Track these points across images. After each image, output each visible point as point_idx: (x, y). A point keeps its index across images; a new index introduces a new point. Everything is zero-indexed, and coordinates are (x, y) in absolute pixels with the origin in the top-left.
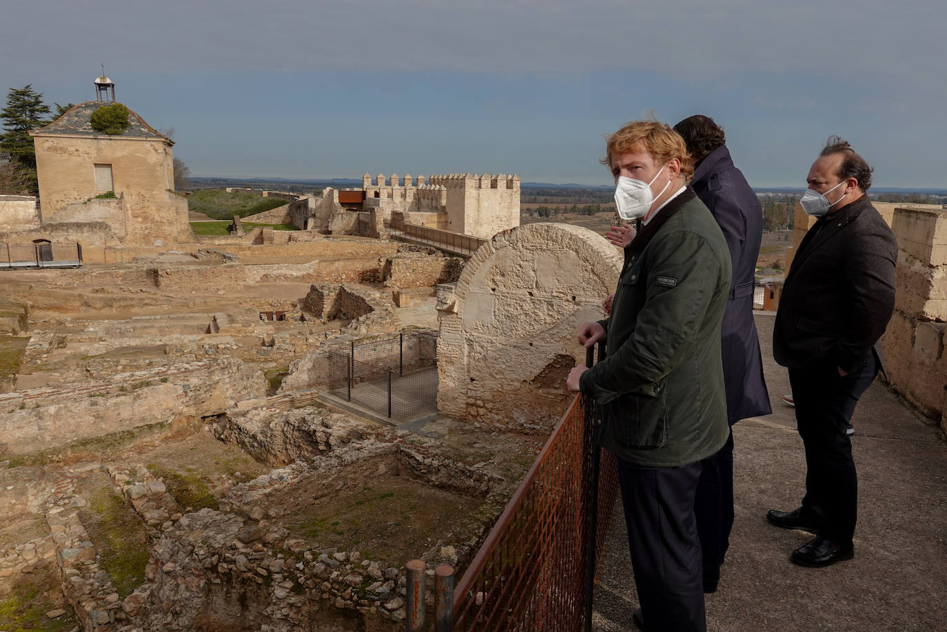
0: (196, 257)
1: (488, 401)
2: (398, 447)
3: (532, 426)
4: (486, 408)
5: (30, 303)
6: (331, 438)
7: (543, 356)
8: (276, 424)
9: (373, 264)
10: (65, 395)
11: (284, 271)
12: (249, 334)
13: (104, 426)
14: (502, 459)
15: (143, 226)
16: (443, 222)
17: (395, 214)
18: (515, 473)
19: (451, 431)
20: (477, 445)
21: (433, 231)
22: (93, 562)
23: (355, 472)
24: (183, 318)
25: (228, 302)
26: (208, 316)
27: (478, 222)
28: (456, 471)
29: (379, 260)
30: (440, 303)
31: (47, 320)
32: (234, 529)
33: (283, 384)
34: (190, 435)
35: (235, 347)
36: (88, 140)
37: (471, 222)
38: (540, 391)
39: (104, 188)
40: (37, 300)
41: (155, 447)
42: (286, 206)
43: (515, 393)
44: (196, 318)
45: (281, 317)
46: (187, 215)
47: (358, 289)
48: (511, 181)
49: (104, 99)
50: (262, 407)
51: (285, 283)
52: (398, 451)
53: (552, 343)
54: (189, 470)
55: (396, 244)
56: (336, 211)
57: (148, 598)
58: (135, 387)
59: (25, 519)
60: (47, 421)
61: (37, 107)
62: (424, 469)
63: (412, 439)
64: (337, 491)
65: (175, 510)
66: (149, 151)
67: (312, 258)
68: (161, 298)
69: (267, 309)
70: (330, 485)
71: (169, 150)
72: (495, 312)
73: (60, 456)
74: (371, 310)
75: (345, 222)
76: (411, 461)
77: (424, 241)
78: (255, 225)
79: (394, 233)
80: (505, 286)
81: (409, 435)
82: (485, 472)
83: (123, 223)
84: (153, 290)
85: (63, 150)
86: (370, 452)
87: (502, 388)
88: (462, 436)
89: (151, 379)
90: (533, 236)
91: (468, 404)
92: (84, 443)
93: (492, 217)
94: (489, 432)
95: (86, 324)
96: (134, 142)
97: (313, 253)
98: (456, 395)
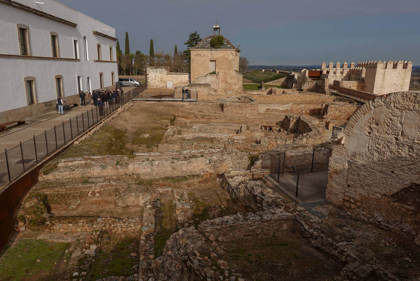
0: (240, 99)
1: (358, 201)
2: (295, 217)
3: (387, 225)
4: (356, 205)
5: (177, 114)
6: (263, 201)
7: (401, 182)
8: (242, 187)
9: (319, 107)
10: (163, 157)
11: (276, 108)
12: (253, 136)
13: (175, 172)
14: (360, 243)
15: (225, 85)
16: (361, 86)
17: (335, 81)
18: (366, 256)
19: (330, 214)
20: (345, 228)
21: (353, 91)
22: (152, 235)
23: (268, 226)
24: (229, 126)
25: (249, 120)
26: (239, 126)
27: (382, 87)
28: (327, 242)
29: (322, 104)
30: (333, 137)
31: (181, 122)
32: (199, 243)
33: (255, 165)
34: (210, 182)
35: (241, 142)
36: (208, 51)
37: (378, 86)
38: (396, 204)
39: (212, 70)
40: (179, 114)
41: (195, 185)
42: (285, 78)
43: (377, 201)
44: (234, 126)
45: (271, 129)
46: (242, 81)
47: (307, 118)
48: (407, 64)
49: (216, 34)
50: (241, 175)
51: (276, 113)
52: (295, 220)
53: (409, 174)
54: (204, 200)
55: (333, 97)
56: (307, 80)
57: (161, 264)
58: (190, 157)
59: (138, 208)
60: (154, 167)
61: (198, 40)
62: (308, 234)
63: (305, 214)
64: (258, 234)
65: (191, 219)
66: (229, 55)
67: (291, 102)
68: (223, 116)
69: (265, 124)
70: (253, 230)
71: (238, 54)
72: (368, 147)
73: (158, 182)
74: (311, 130)
75: (310, 85)
76: (302, 228)
77: (349, 96)
78: (270, 86)
79: (333, 91)
80: (378, 131)
81: (304, 211)
82: (345, 250)
83: (218, 84)
84: (220, 113)
85: (200, 55)
86: (279, 217)
87: (368, 196)
88: (337, 219)
89: (197, 155)
90: (404, 100)
91: (344, 200)
92: (167, 178)
93: (392, 84)
94: (356, 220)
95: (194, 125)
96: (224, 51)
97: (291, 100)
98: (337, 193)
